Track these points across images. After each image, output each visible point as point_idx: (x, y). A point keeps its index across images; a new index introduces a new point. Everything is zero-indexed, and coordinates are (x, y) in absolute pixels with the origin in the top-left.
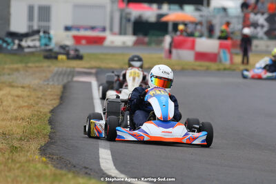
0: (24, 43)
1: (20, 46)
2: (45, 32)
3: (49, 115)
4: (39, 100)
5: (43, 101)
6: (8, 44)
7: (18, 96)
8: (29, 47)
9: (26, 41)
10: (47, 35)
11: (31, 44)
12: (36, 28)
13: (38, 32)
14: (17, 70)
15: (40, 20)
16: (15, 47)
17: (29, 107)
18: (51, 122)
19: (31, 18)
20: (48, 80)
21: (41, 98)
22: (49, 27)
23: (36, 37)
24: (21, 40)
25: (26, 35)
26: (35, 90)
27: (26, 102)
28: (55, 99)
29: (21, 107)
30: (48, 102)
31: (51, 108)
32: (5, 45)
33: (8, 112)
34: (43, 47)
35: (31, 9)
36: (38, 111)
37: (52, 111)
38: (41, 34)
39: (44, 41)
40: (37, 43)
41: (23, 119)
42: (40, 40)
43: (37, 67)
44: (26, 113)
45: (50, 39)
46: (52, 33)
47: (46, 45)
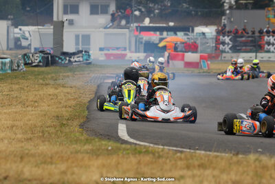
0: (72, 59)
1: (70, 61)
2: (85, 52)
3: (88, 104)
4: (81, 95)
5: (84, 96)
6: (62, 60)
7: (68, 93)
8: (76, 61)
9: (74, 58)
10: (87, 54)
11: (77, 60)
12: (81, 49)
13: (82, 51)
14: (68, 76)
16: (67, 62)
17: (75, 99)
18: (88, 108)
19: (77, 43)
20: (88, 82)
21: (83, 94)
22: (89, 49)
23: (80, 55)
24: (71, 57)
25: (74, 54)
26: (79, 89)
27: (73, 96)
28: (92, 94)
29: (69, 100)
30: (87, 96)
31: (89, 100)
32: (60, 61)
33: (61, 103)
34: (85, 61)
35: (77, 37)
36: (80, 102)
37: (89, 102)
39: (85, 57)
40: (81, 59)
41: (70, 107)
42: (83, 57)
43: (81, 74)
44: (73, 103)
45: (89, 56)
46: (91, 52)
47: (87, 60)
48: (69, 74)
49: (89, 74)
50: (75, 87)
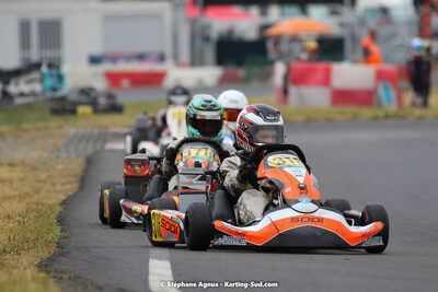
0: (12, 89)
1: (6, 94)
3: (59, 209)
4: (41, 185)
5: (48, 187)
8: (22, 94)
9: (17, 84)
10: (54, 72)
11: (25, 88)
13: (38, 66)
15: (43, 45)
17: (22, 197)
18: (61, 220)
19: (25, 43)
20: (59, 150)
21: (45, 182)
22: (59, 59)
23: (35, 75)
24: (7, 83)
25: (16, 73)
26: (34, 169)
27: (17, 189)
28: (70, 183)
29: (6, 198)
30: (58, 188)
31: (63, 197)
34: (49, 94)
35: (25, 27)
36: (37, 204)
37: (64, 203)
38: (44, 69)
39: (49, 82)
40: (37, 87)
41: (10, 218)
42: (42, 80)
43: (38, 129)
44: (17, 207)
45: (60, 78)
46: (66, 69)
47: (54, 89)
48: (5, 128)
49: (60, 127)
50: (23, 163)
